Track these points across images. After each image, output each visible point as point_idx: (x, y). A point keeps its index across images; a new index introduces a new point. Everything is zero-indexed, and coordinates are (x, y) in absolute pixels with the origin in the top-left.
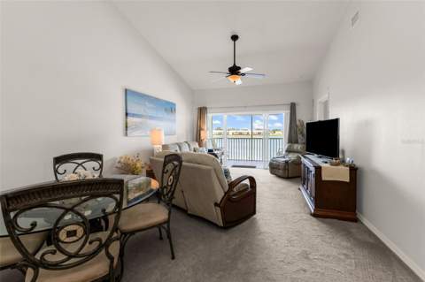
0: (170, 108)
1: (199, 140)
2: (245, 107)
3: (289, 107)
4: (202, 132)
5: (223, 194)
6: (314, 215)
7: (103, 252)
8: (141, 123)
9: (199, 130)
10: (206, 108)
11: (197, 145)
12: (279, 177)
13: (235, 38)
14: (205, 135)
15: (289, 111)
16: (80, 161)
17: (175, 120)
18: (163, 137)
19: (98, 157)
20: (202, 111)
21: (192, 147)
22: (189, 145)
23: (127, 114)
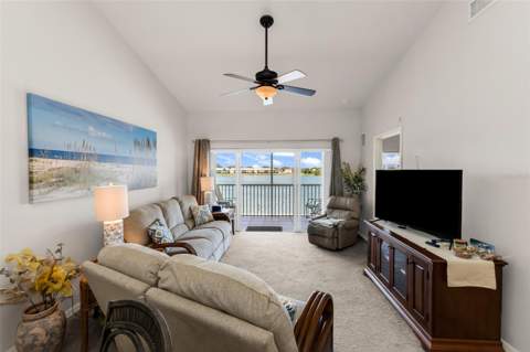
0: (147, 140)
1: (197, 192)
4: (202, 179)
9: (198, 176)
10: (208, 141)
11: (193, 202)
14: (207, 185)
20: (202, 146)
21: (186, 208)
22: (180, 203)
23: (32, 152)
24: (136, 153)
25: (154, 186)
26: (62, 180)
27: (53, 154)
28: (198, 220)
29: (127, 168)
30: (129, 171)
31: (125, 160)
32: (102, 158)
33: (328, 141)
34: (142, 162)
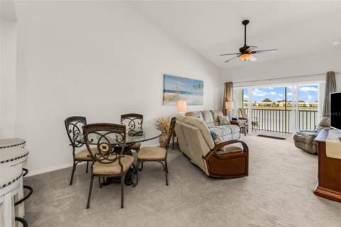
0: (199, 85)
2: (270, 80)
3: (325, 77)
4: (227, 103)
5: (209, 150)
6: (316, 193)
7: (118, 161)
8: (174, 96)
9: (225, 101)
10: (232, 83)
11: (220, 114)
12: (305, 151)
13: (246, 23)
14: (229, 106)
15: (325, 82)
16: (132, 118)
17: (202, 94)
18: (185, 106)
19: (140, 117)
20: (228, 85)
21: (216, 116)
22: (213, 114)
23: (164, 91)
24: (195, 91)
25: (202, 105)
26: (171, 99)
27: (169, 91)
28: (221, 123)
29: (190, 96)
30: (191, 98)
31: (189, 93)
32: (182, 92)
33: (323, 74)
34: (196, 94)
